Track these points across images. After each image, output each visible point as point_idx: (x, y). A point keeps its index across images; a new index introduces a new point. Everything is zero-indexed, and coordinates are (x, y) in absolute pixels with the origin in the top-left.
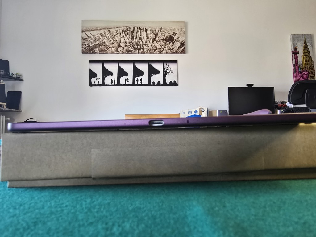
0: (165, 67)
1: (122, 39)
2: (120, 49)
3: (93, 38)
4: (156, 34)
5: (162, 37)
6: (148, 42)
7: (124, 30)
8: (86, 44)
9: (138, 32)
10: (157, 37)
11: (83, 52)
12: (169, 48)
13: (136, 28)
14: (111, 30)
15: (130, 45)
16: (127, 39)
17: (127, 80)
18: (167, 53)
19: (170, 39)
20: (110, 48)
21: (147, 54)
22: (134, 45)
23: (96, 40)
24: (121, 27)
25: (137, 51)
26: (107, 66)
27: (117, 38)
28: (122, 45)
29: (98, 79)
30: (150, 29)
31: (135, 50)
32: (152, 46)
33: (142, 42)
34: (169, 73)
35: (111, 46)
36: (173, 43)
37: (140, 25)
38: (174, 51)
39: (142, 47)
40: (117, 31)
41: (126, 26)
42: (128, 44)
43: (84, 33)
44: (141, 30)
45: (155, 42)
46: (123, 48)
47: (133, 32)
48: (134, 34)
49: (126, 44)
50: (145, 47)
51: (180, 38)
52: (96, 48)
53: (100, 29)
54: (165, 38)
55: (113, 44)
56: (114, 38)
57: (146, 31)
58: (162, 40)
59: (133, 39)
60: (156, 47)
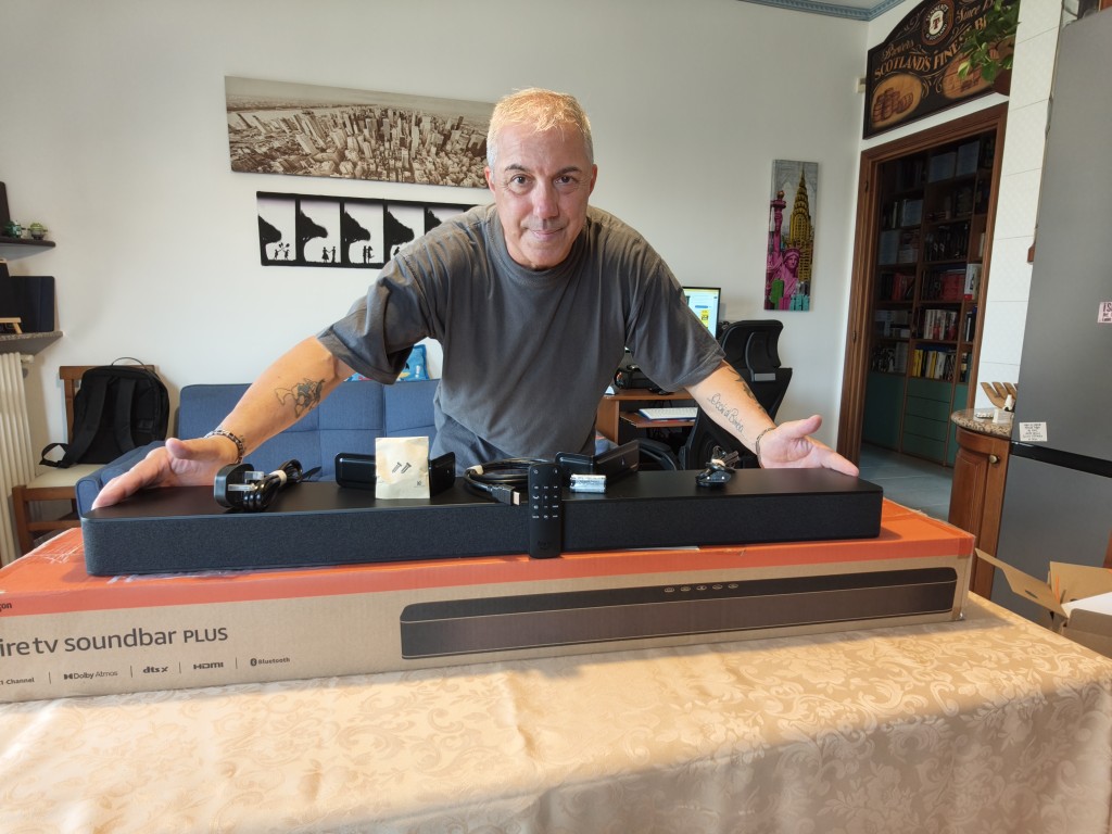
1: (350, 140)
2: (345, 167)
3: (263, 131)
4: (445, 132)
5: (461, 143)
6: (424, 153)
7: (355, 115)
8: (243, 145)
9: (396, 122)
10: (449, 143)
11: (236, 168)
13: (390, 113)
14: (317, 113)
15: (374, 157)
16: (365, 140)
17: (367, 252)
18: (474, 186)
20: (316, 161)
21: (423, 183)
22: (384, 159)
23: (271, 137)
24: (347, 106)
25: (393, 176)
26: (309, 210)
27: (337, 136)
28: (352, 155)
29: (285, 245)
30: (429, 119)
31: (388, 174)
32: (434, 164)
33: (407, 152)
35: (319, 156)
37: (402, 106)
39: (407, 166)
40: (334, 117)
41: (360, 106)
42: (368, 153)
43: (234, 114)
44: (405, 119)
45: (442, 154)
46: (355, 165)
47: (380, 124)
48: (385, 129)
49: (363, 153)
50: (416, 165)
52: (274, 159)
53: (285, 108)
54: (470, 146)
55: (323, 150)
56: (327, 136)
57: (418, 123)
58: (462, 149)
59: (383, 141)
60: (445, 168)
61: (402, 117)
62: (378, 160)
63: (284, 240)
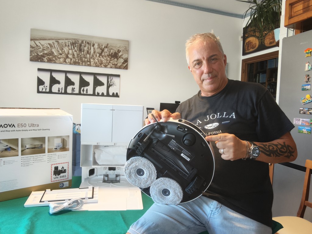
0: (109, 80)
1: (70, 51)
2: (68, 60)
3: (42, 47)
4: (102, 49)
5: (107, 53)
6: (95, 56)
7: (72, 42)
8: (34, 52)
9: (86, 45)
10: (103, 52)
11: (31, 60)
12: (113, 63)
13: (84, 42)
14: (60, 41)
16: (75, 51)
17: (73, 89)
18: (111, 67)
19: (115, 56)
20: (58, 58)
21: (94, 66)
22: (81, 58)
23: (44, 49)
24: (70, 39)
25: (84, 64)
26: (55, 75)
27: (66, 49)
28: (70, 56)
29: (45, 86)
30: (97, 44)
31: (82, 63)
32: (98, 60)
33: (89, 56)
34: (112, 86)
35: (59, 56)
36: (118, 59)
37: (88, 40)
38: (118, 66)
39: (89, 60)
40: (65, 43)
41: (74, 39)
42: (76, 56)
43: (33, 41)
44: (89, 44)
45: (101, 56)
46: (71, 60)
47: (81, 45)
48: (82, 47)
49: (74, 56)
50: (92, 60)
51: (124, 55)
52: (44, 57)
53: (49, 39)
54: (110, 54)
55: (61, 54)
56: (63, 49)
57: (93, 45)
58: (107, 55)
59: (81, 51)
60: (102, 61)
61: (88, 43)
62: (79, 58)
63: (46, 85)
